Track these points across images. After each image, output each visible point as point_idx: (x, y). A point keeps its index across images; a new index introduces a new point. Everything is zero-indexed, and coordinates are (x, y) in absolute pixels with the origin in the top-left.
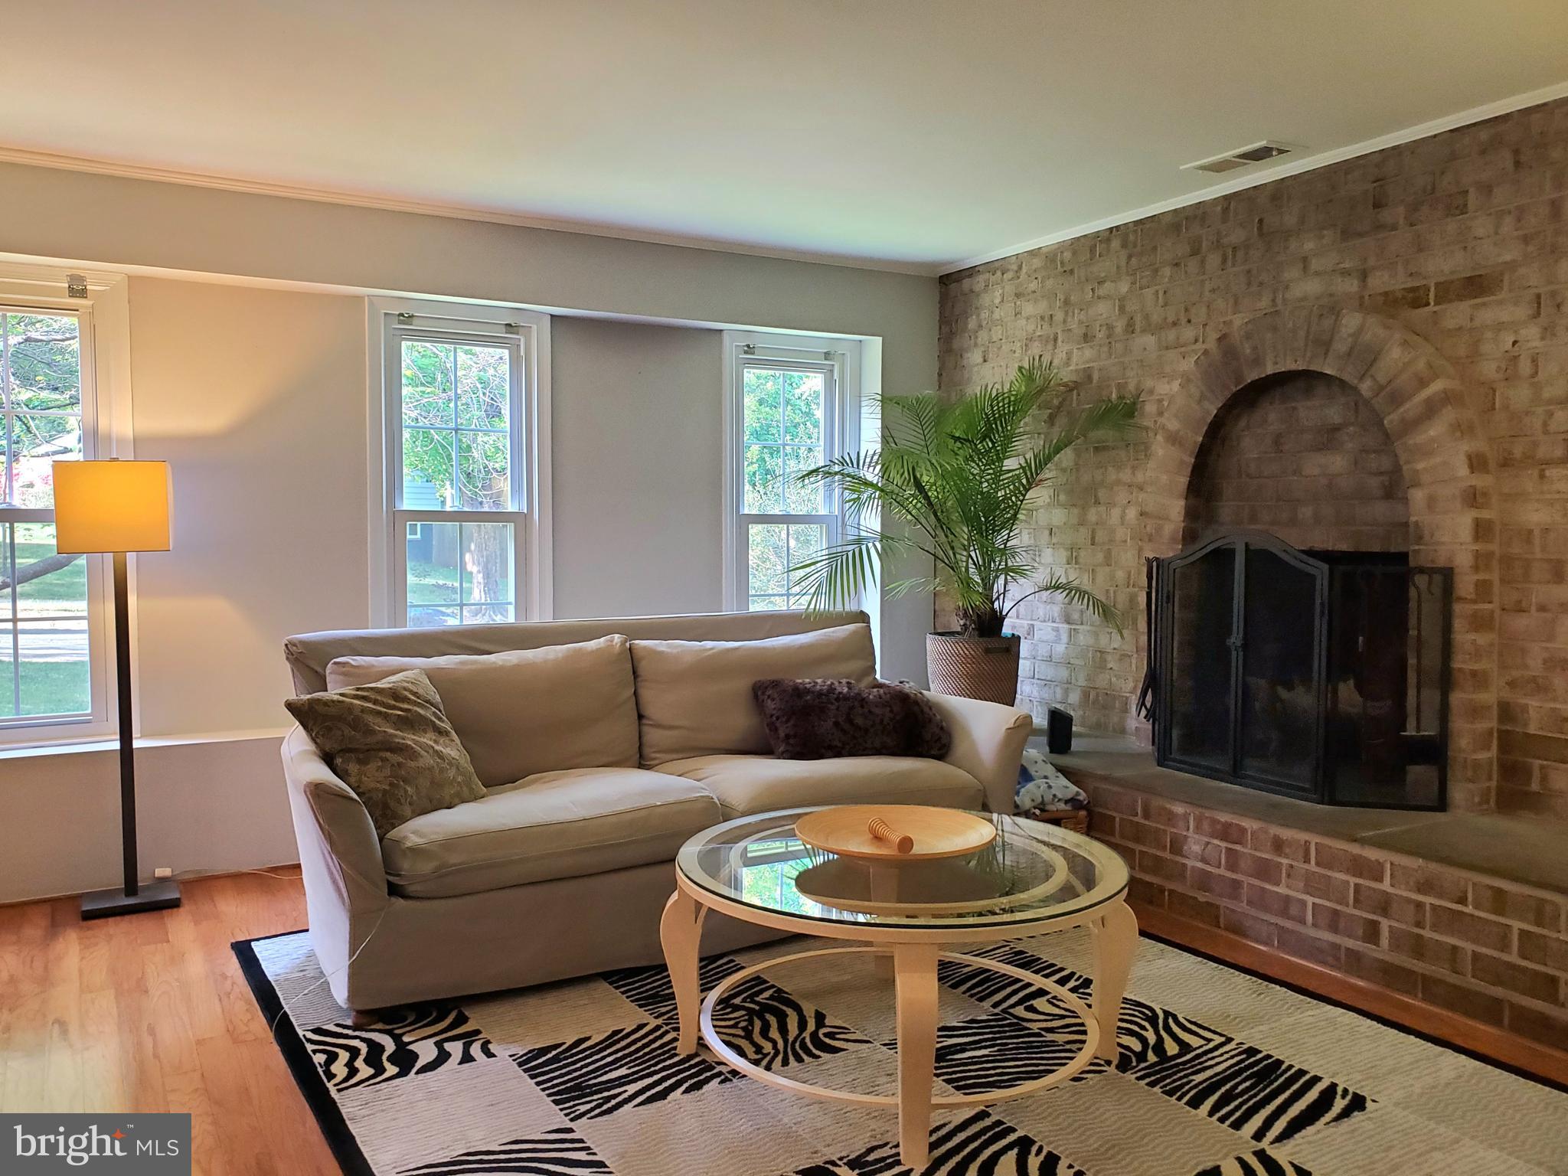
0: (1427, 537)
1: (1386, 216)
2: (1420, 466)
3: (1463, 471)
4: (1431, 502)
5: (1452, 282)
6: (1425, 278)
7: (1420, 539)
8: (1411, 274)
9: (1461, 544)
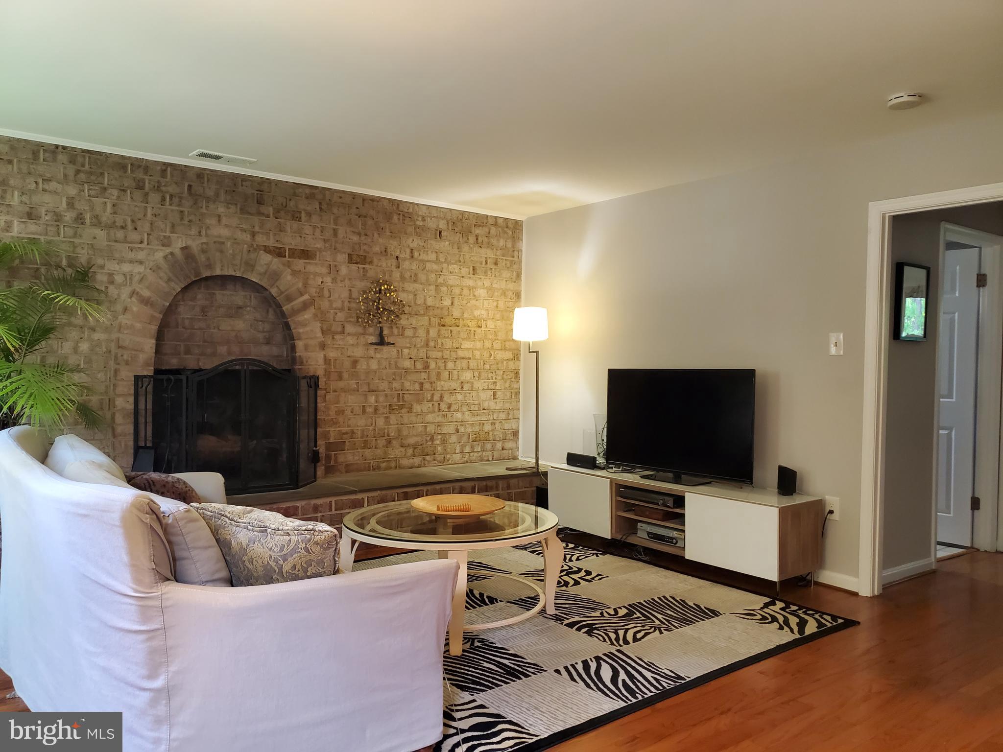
0: (305, 362)
1: (263, 209)
2: (301, 331)
3: (319, 334)
4: (306, 347)
5: (296, 250)
6: (283, 244)
7: (302, 363)
8: (277, 241)
9: (319, 365)
